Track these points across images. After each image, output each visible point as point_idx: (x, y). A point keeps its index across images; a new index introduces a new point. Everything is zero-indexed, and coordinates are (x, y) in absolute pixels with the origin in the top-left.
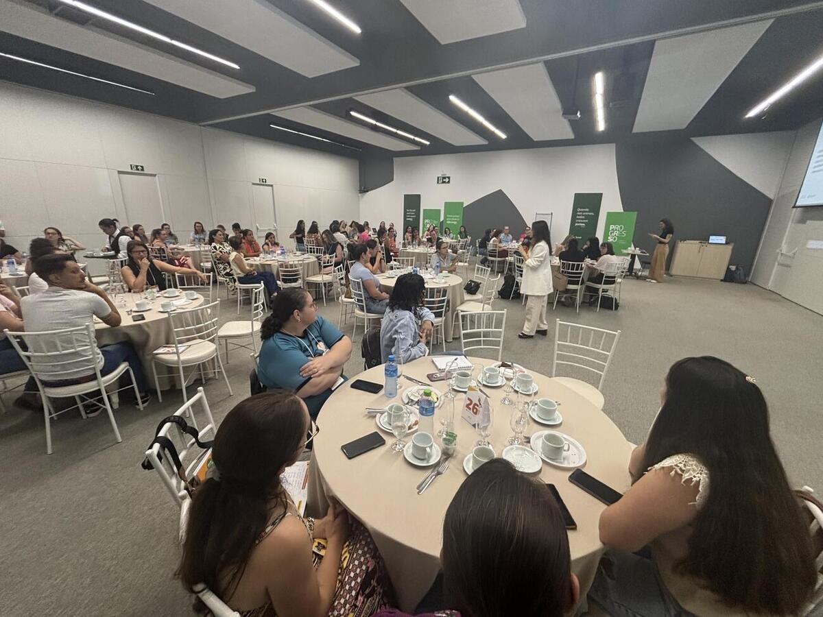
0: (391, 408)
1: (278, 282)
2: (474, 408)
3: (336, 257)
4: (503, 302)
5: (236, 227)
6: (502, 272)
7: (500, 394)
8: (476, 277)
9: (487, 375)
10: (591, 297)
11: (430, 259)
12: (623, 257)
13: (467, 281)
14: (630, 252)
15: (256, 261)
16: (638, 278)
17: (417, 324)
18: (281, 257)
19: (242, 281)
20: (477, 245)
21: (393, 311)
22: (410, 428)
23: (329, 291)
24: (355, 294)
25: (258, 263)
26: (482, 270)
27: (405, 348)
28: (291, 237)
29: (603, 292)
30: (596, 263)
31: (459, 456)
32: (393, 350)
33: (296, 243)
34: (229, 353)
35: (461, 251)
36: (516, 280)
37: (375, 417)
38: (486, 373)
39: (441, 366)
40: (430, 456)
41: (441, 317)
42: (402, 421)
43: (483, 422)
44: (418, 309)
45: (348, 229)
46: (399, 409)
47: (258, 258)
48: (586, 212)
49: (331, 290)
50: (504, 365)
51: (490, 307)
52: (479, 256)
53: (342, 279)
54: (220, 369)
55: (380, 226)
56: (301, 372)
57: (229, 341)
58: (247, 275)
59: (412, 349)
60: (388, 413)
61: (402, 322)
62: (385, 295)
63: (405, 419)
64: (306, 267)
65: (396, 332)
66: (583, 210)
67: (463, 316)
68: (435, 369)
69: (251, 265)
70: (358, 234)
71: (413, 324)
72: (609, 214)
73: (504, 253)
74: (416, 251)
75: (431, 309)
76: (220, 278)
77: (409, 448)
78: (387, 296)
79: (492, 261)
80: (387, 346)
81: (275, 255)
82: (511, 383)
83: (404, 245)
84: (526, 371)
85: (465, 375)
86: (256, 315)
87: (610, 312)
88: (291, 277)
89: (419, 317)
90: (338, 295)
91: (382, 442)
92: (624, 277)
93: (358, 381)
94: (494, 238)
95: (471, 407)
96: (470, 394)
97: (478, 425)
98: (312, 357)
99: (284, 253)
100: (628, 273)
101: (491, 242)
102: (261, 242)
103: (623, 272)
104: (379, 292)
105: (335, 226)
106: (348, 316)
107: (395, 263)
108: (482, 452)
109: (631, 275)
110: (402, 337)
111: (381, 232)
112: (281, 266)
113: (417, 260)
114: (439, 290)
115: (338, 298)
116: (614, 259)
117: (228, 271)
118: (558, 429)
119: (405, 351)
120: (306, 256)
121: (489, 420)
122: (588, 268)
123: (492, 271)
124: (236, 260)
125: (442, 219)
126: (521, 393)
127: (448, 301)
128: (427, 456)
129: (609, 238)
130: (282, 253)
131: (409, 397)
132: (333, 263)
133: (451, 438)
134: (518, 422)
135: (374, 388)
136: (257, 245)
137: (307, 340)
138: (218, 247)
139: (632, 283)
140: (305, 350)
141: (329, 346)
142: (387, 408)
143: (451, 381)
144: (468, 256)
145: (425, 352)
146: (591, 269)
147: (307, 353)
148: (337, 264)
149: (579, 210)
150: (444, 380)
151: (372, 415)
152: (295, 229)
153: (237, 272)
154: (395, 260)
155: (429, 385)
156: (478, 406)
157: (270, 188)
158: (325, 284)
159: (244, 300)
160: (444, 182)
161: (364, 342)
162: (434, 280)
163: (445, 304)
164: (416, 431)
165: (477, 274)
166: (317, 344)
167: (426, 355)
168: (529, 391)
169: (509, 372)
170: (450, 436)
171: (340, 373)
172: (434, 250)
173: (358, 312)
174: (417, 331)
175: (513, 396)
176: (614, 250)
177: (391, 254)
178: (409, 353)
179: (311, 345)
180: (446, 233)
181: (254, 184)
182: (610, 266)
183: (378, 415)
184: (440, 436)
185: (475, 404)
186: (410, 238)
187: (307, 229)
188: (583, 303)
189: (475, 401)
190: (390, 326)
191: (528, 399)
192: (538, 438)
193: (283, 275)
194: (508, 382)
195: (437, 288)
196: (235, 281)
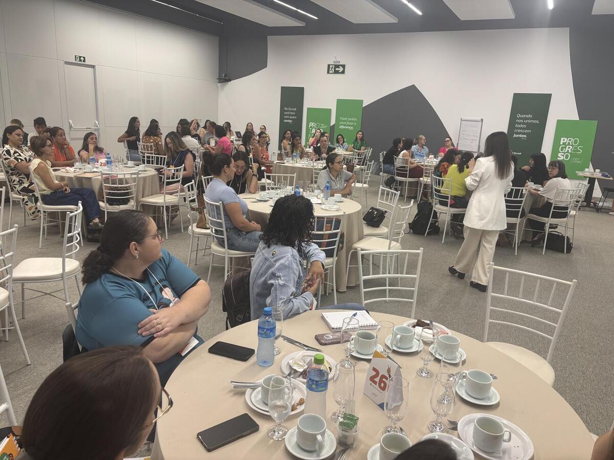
0: (268, 381)
1: (101, 204)
2: (381, 381)
3: (185, 170)
4: (415, 239)
5: (39, 122)
6: (415, 198)
7: (416, 363)
8: (380, 203)
9: (399, 336)
10: (535, 234)
11: (316, 178)
12: (578, 182)
13: (368, 209)
14: (588, 175)
15: (70, 172)
16: (598, 210)
17: (302, 265)
18: (106, 168)
19: (47, 200)
20: (381, 160)
21: (269, 247)
22: (293, 409)
23: (173, 218)
24: (213, 223)
25: (72, 175)
26: (388, 194)
27: (285, 298)
28: (120, 140)
29: (550, 228)
30: (541, 189)
31: (362, 447)
32: (268, 300)
33: (127, 149)
34: (26, 303)
35: (358, 167)
36: (434, 209)
37: (243, 393)
38: (397, 334)
39: (335, 324)
40: (321, 447)
41: (333, 257)
42: (283, 398)
43: (394, 400)
44: (303, 244)
45: (201, 132)
46: (278, 382)
47: (72, 169)
48: (529, 119)
49: (176, 216)
50: (420, 324)
51: (399, 244)
52: (384, 176)
53: (193, 201)
54: (14, 325)
55: (247, 129)
56: (139, 329)
57: (27, 285)
58: (55, 192)
59: (294, 300)
60: (263, 387)
61: (282, 261)
62: (254, 225)
63: (286, 397)
64: (142, 183)
65: (273, 276)
66: (524, 116)
67: (363, 255)
68: (327, 328)
69: (62, 179)
70: (215, 138)
71: (297, 266)
72: (559, 122)
73: (417, 172)
74: (298, 165)
75: (320, 245)
76: (14, 196)
77: (292, 435)
78: (258, 226)
79: (401, 183)
80: (258, 295)
81: (97, 165)
82: (430, 348)
83: (280, 157)
84: (450, 333)
85: (368, 337)
86: (70, 249)
87: (560, 255)
88: (119, 195)
89: (304, 255)
90: (187, 223)
91: (255, 428)
92: (579, 209)
93: (219, 343)
94: (405, 151)
95: (377, 380)
96: (376, 363)
97: (387, 406)
98: (154, 308)
99: (111, 162)
100: (585, 204)
101: (400, 156)
102: (76, 146)
103: (577, 202)
104: (246, 220)
105: (185, 127)
106: (201, 254)
107: (268, 181)
108: (392, 441)
109: (588, 205)
110: (281, 282)
111: (247, 137)
112: (106, 180)
113: (299, 178)
114: (329, 220)
115: (186, 228)
116: (566, 183)
117: (26, 185)
118: (494, 412)
119: (285, 302)
120: (142, 167)
121: (402, 399)
122: (531, 194)
123: (401, 195)
124: (39, 170)
125: (333, 122)
126: (444, 362)
127: (342, 236)
128: (317, 447)
129: (559, 155)
130: (107, 162)
131: (290, 366)
132: (180, 178)
133: (349, 422)
134: (440, 402)
135: (240, 354)
136: (70, 149)
137: (147, 285)
138: (12, 152)
139: (590, 217)
140: (145, 299)
141: (179, 293)
142: (261, 381)
143: (348, 345)
144: (368, 175)
145: (312, 304)
146: (535, 197)
147: (148, 303)
148: (186, 180)
149: (519, 116)
150: (339, 343)
151: (239, 391)
152: (126, 129)
153: (40, 188)
154: (268, 177)
155: (318, 350)
156: (387, 379)
157: (91, 69)
158: (167, 207)
159: (49, 227)
160: (336, 72)
161: (227, 289)
162: (323, 206)
163: (337, 239)
164: (302, 413)
165: (382, 199)
166: (161, 290)
167: (314, 309)
168: (455, 359)
169: (428, 334)
170: (349, 419)
171: (193, 331)
172: (322, 164)
173: (215, 248)
174: (302, 275)
175: (433, 367)
176: (567, 172)
177: (263, 168)
178: (290, 305)
179: (153, 292)
180: (338, 142)
181: (67, 63)
182: (561, 192)
183: (248, 391)
184: (335, 420)
185: (383, 376)
186: (288, 147)
187: (143, 129)
188: (523, 242)
189: (383, 372)
190: (264, 267)
191: (454, 370)
192: (469, 422)
193: (109, 194)
194: (426, 347)
195: (328, 218)
196: (36, 200)
